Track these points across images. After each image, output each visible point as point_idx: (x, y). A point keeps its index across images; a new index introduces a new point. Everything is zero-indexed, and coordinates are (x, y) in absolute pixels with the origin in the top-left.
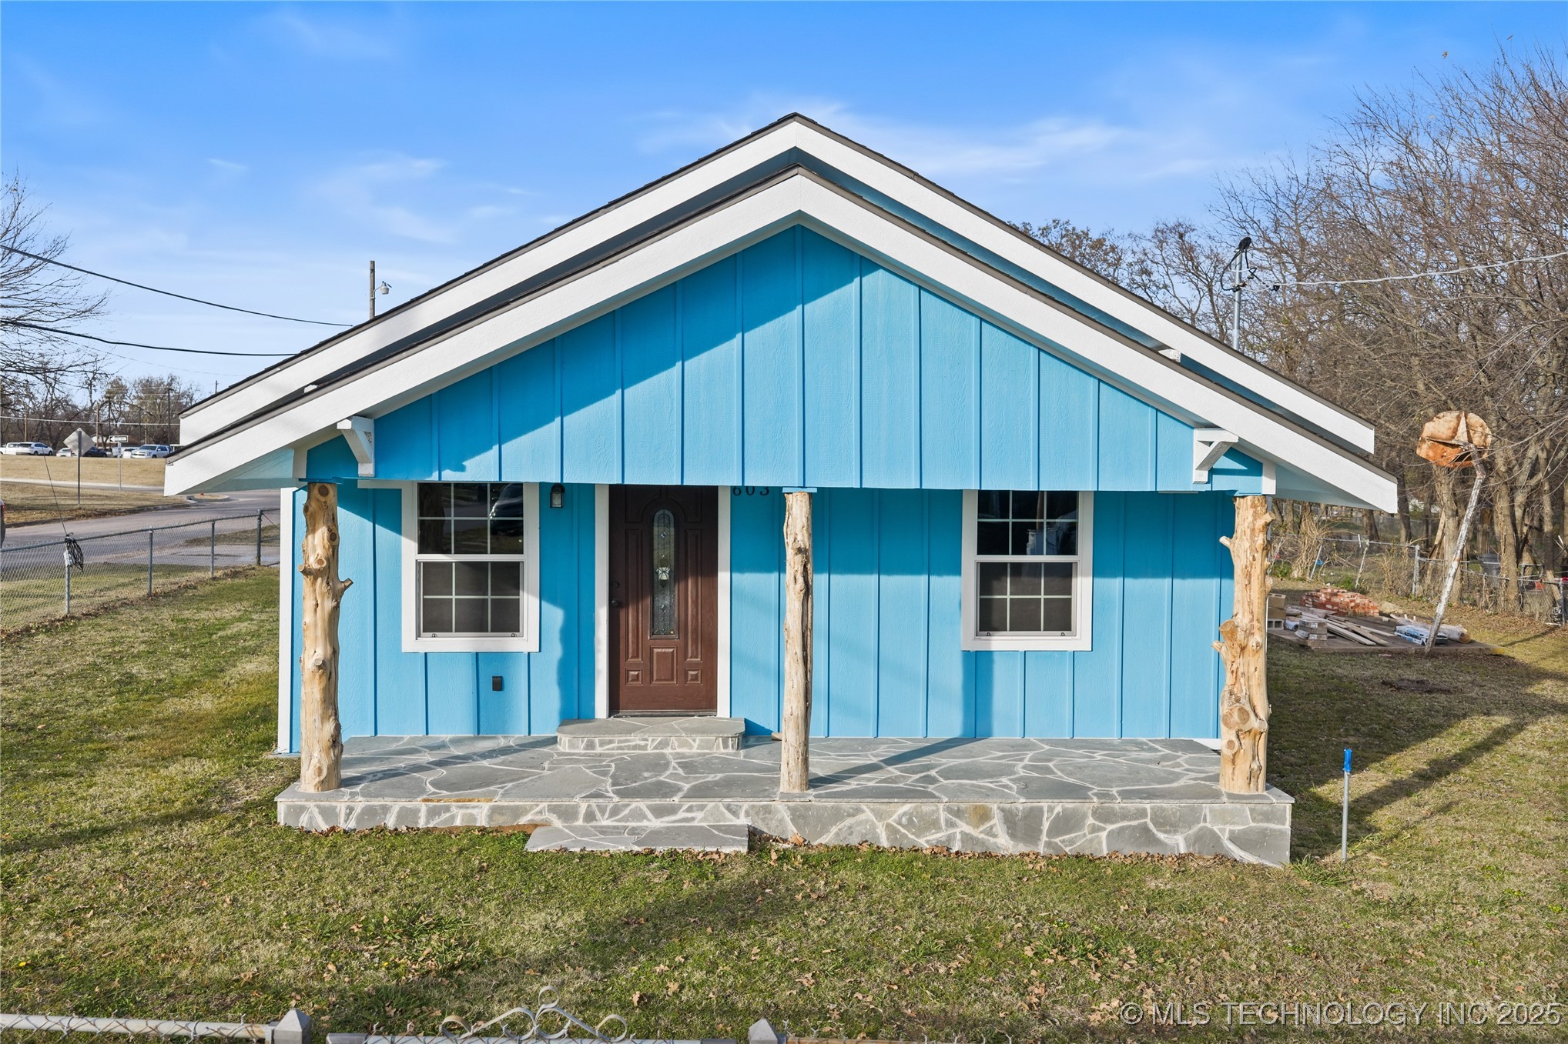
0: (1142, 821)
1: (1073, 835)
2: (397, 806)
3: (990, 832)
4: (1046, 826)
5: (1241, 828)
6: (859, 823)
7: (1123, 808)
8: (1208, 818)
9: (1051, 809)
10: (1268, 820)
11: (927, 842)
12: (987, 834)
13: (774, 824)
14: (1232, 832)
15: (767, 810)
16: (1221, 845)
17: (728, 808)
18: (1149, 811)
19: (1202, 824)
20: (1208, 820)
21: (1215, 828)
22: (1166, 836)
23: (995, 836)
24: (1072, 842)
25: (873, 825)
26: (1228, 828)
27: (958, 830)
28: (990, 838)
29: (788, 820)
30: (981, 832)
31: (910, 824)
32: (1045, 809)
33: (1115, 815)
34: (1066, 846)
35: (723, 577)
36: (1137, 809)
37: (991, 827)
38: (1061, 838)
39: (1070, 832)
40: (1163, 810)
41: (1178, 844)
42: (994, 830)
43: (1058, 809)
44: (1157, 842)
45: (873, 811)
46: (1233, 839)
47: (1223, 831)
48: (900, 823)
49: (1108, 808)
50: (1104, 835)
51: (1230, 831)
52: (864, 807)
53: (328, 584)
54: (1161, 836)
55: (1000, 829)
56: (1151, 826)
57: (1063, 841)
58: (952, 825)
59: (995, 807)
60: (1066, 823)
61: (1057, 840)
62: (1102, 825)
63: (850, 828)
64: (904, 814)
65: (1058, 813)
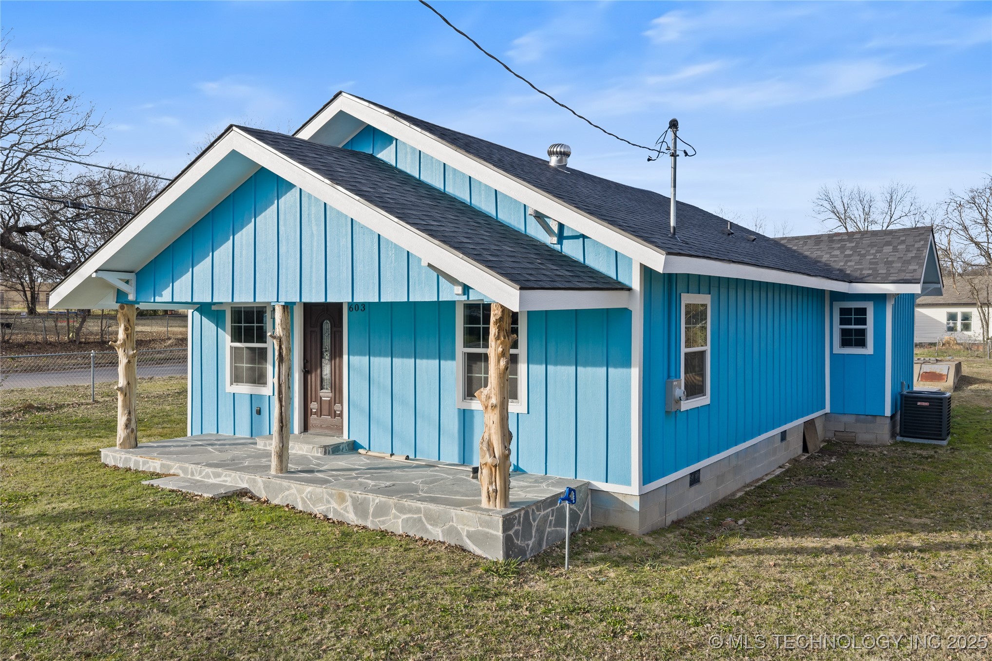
0: (419, 515)
1: (384, 518)
2: (134, 458)
3: (345, 509)
4: (371, 510)
5: (473, 529)
6: (290, 494)
7: (409, 505)
8: (454, 519)
9: (374, 500)
10: (489, 527)
11: (318, 510)
12: (344, 511)
13: (257, 489)
14: (468, 532)
15: (255, 481)
16: (462, 539)
17: (240, 477)
18: (423, 509)
19: (451, 523)
20: (454, 521)
21: (459, 527)
22: (431, 527)
23: (348, 512)
24: (384, 522)
25: (296, 496)
26: (467, 528)
27: (332, 506)
28: (346, 513)
29: (262, 487)
30: (341, 509)
31: (310, 499)
32: (371, 500)
33: (405, 509)
34: (381, 525)
35: (345, 357)
36: (417, 507)
37: (346, 507)
38: (378, 519)
39: (382, 516)
40: (430, 510)
41: (438, 534)
42: (348, 508)
43: (377, 501)
44: (426, 531)
45: (296, 488)
46: (470, 536)
47: (463, 529)
48: (307, 498)
49: (402, 504)
50: (400, 521)
51: (467, 530)
52: (292, 485)
53: (124, 351)
54: (429, 527)
55: (351, 509)
56: (424, 519)
57: (379, 521)
58: (329, 502)
59: (347, 494)
60: (382, 510)
61: (376, 520)
62: (399, 514)
63: (287, 496)
64: (309, 492)
65: (377, 503)
